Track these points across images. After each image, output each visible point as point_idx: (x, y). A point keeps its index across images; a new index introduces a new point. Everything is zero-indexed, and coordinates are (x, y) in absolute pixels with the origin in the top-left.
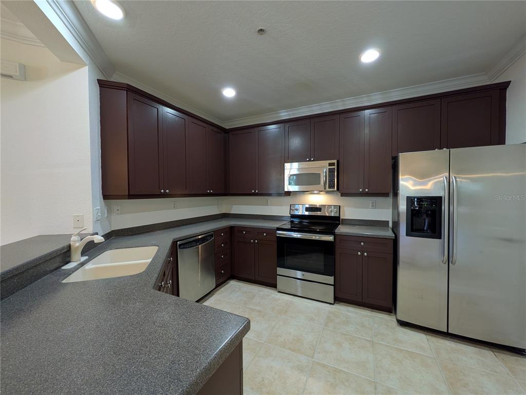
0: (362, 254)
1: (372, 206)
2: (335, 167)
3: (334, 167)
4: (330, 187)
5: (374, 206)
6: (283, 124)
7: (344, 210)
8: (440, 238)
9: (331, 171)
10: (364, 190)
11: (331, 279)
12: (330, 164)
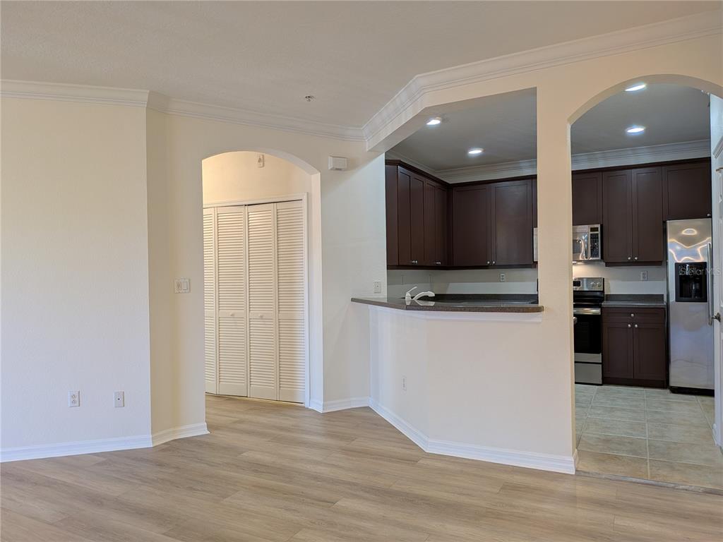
0: (633, 326)
1: (644, 277)
2: (599, 232)
3: (596, 232)
4: (592, 256)
5: (646, 278)
6: (530, 180)
7: (609, 284)
8: (706, 301)
9: (594, 238)
10: (633, 258)
11: (597, 358)
12: (592, 230)
